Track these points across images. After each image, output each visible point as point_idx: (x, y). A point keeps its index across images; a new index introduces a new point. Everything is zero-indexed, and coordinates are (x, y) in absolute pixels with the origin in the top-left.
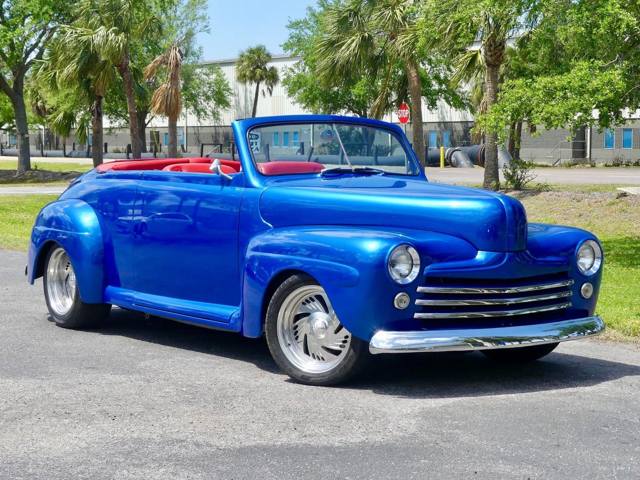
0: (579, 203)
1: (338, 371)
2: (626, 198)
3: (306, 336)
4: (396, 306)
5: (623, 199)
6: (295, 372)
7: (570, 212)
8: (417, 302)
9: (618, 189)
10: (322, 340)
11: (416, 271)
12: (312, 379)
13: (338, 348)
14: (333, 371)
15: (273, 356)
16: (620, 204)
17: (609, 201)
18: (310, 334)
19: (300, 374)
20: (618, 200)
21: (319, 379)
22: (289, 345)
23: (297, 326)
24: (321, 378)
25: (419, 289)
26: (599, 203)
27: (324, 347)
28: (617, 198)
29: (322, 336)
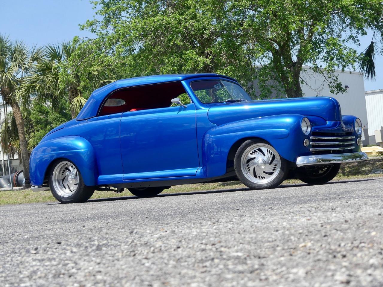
3: (254, 168)
4: (305, 145)
6: (254, 185)
8: (311, 143)
10: (263, 169)
11: (309, 129)
13: (272, 171)
14: (274, 181)
18: (257, 167)
19: (257, 185)
22: (247, 173)
23: (249, 165)
25: (311, 137)
27: (264, 172)
29: (263, 167)
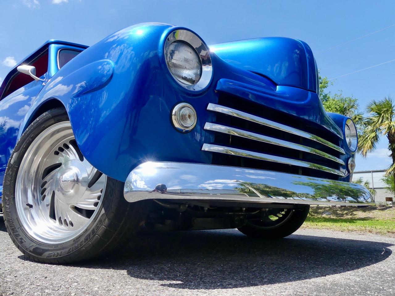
1: (83, 239)
3: (54, 194)
8: (208, 126)
10: (71, 197)
12: (47, 254)
13: (92, 207)
15: (5, 222)
18: (59, 190)
21: (56, 252)
22: (31, 206)
23: (46, 182)
24: (59, 252)
25: (211, 107)
27: (74, 207)
29: (72, 191)
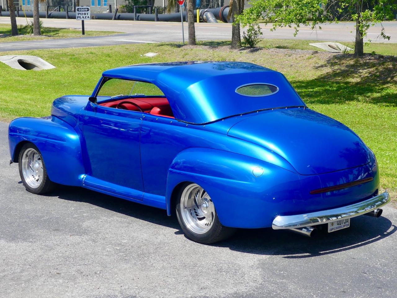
0: (290, 57)
2: (317, 54)
5: (316, 55)
7: (285, 63)
9: (310, 44)
16: (315, 59)
17: (307, 56)
20: (313, 56)
26: (302, 58)
28: (312, 54)
